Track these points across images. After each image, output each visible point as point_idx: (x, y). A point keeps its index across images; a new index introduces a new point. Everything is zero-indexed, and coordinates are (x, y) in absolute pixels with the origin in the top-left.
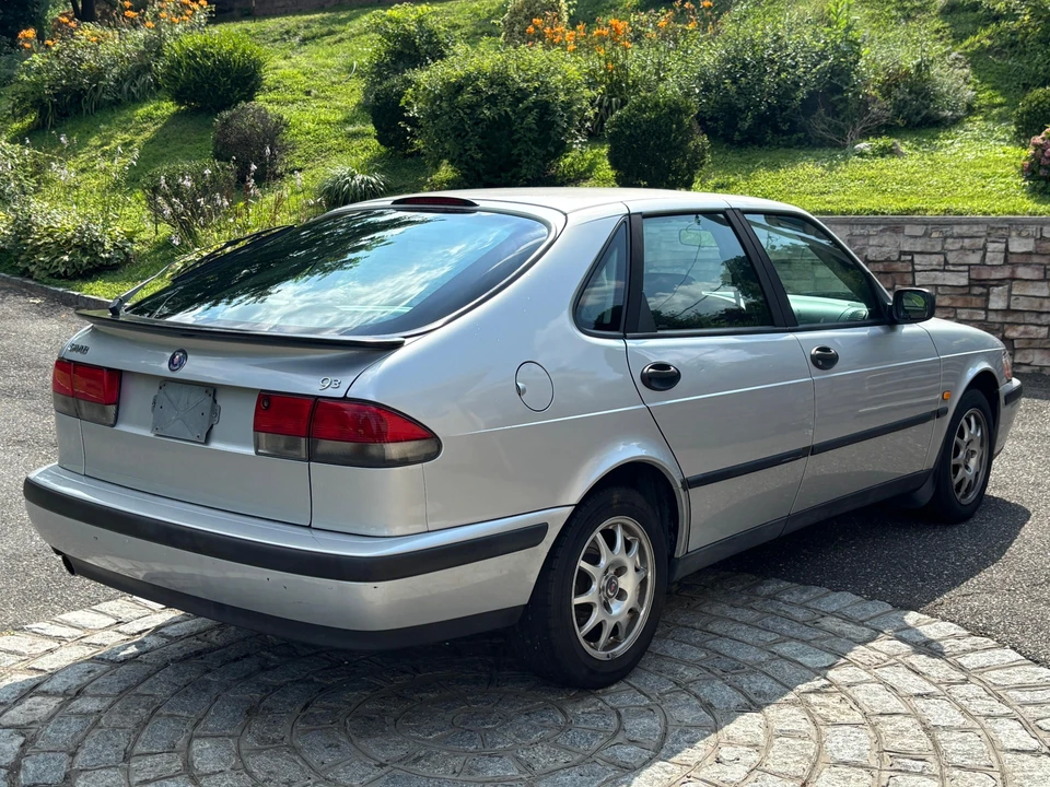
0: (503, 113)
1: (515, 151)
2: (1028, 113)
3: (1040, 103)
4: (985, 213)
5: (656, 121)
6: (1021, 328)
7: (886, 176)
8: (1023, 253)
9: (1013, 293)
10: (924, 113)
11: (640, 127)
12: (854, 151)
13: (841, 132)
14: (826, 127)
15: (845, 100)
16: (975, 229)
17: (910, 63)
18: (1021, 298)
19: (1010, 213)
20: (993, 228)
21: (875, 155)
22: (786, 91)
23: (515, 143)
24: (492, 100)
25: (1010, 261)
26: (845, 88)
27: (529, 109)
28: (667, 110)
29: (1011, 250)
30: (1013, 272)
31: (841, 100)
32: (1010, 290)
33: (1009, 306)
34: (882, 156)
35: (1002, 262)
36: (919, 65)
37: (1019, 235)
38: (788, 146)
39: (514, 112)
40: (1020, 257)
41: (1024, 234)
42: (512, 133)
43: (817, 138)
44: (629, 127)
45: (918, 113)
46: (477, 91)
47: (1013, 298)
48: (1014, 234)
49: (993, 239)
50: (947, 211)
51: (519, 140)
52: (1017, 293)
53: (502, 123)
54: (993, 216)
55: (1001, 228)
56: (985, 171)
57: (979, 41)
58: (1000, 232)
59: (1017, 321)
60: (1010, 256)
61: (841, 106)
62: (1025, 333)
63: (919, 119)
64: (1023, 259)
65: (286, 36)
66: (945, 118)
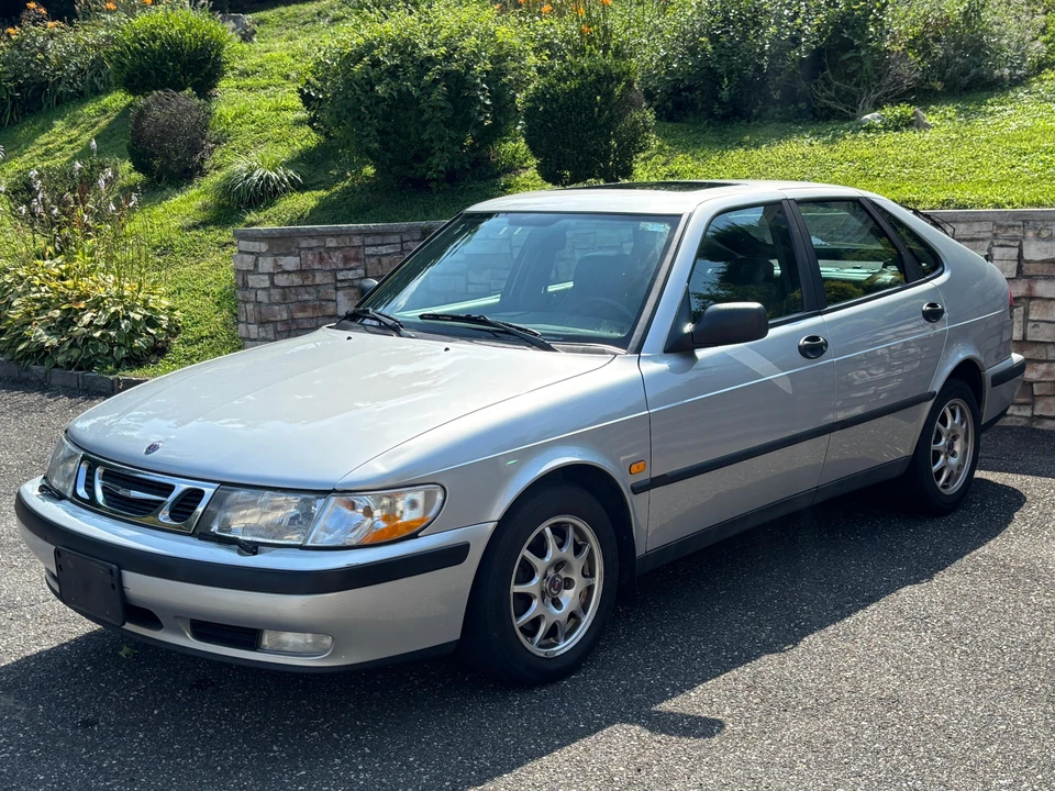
1: (425, 136)
4: (997, 205)
6: (1043, 367)
7: (886, 155)
8: (1043, 261)
9: (1031, 317)
10: (973, 71)
11: (556, 100)
12: (861, 124)
13: (853, 100)
14: (833, 94)
15: (859, 60)
16: (976, 227)
17: (954, 9)
18: (1041, 325)
19: (1031, 204)
20: (1000, 227)
21: (886, 129)
23: (424, 125)
24: (393, 72)
25: (1026, 272)
26: (856, 42)
27: (435, 83)
28: (593, 77)
29: (1027, 256)
30: (1030, 289)
31: (853, 60)
32: (1026, 314)
33: (1024, 336)
34: (897, 129)
35: (1014, 275)
36: (966, 12)
37: (1038, 236)
40: (1040, 267)
41: (1045, 234)
42: (422, 112)
43: (822, 109)
45: (965, 73)
46: (376, 63)
47: (1030, 325)
48: (1030, 234)
49: (1001, 242)
50: (946, 203)
51: (428, 121)
52: (1036, 318)
53: (403, 101)
54: (1009, 209)
55: (1013, 226)
56: (1024, 145)
58: (1011, 232)
59: (1037, 357)
60: (1025, 265)
61: (854, 67)
62: (1048, 373)
63: (965, 81)
64: (1045, 269)
65: (316, 18)
66: (1001, 78)
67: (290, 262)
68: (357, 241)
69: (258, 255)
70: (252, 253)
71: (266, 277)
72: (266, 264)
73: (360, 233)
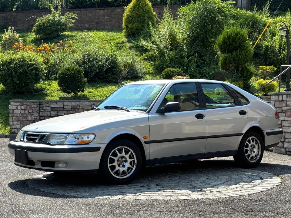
0: (25, 70)
1: (28, 81)
2: (165, 75)
3: (168, 72)
5: (74, 73)
11: (70, 75)
12: (122, 84)
13: (116, 79)
14: (112, 77)
17: (129, 61)
22: (101, 67)
23: (28, 79)
24: (21, 66)
26: (116, 67)
27: (32, 70)
31: (115, 71)
36: (132, 62)
38: (102, 82)
39: (28, 70)
42: (27, 76)
43: (110, 80)
44: (66, 75)
51: (29, 78)
57: (144, 57)
63: (133, 76)
66: (139, 76)
67: (23, 107)
68: (32, 104)
69: (18, 106)
70: (16, 105)
71: (19, 111)
72: (19, 108)
73: (32, 102)
